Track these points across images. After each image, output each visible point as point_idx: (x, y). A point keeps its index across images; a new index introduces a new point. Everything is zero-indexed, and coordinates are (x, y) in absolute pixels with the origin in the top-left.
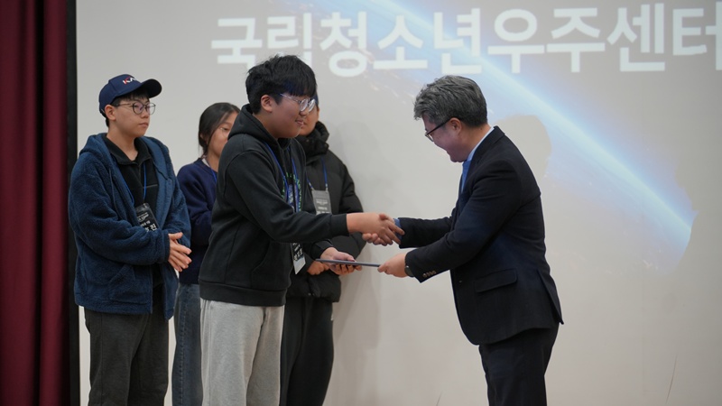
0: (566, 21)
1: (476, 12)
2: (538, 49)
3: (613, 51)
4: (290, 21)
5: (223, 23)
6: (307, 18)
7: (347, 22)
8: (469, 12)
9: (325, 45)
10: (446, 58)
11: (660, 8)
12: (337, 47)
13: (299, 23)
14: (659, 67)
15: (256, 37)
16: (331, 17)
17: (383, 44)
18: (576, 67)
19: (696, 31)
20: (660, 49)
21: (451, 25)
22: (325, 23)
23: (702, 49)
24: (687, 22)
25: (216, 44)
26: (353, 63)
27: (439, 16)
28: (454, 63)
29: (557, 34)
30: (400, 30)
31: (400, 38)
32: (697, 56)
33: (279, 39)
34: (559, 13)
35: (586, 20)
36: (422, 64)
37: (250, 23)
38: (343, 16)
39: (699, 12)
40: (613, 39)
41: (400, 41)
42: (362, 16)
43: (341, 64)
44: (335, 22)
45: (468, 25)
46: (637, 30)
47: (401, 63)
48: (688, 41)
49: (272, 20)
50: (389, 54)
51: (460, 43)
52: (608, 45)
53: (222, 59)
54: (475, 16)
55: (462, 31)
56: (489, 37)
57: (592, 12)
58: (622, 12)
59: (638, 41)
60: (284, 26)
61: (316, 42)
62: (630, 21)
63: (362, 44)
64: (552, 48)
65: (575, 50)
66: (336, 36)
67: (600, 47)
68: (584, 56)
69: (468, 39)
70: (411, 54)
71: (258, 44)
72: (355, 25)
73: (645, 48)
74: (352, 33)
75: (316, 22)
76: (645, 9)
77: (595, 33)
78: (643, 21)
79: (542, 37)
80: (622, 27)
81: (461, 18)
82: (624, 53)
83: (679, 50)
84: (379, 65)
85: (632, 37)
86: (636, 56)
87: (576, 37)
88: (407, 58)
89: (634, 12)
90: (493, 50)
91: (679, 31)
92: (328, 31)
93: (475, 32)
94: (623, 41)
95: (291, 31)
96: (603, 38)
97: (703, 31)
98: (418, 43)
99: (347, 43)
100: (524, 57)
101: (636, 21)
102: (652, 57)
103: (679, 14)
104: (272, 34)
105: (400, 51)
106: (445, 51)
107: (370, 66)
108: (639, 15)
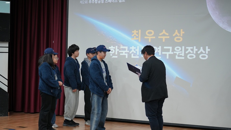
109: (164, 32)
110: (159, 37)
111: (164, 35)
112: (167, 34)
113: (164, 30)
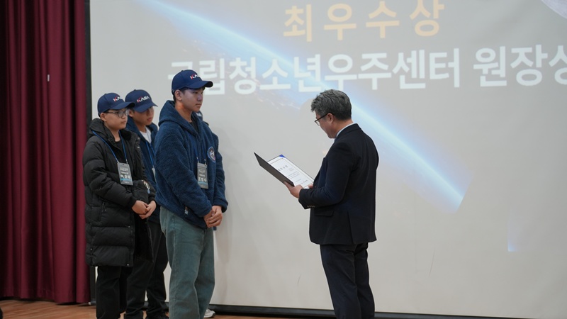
0: (369, 61)
1: (318, 57)
2: (353, 77)
3: (396, 78)
4: (212, 63)
5: (174, 64)
6: (222, 61)
7: (245, 63)
8: (314, 57)
9: (232, 76)
10: (301, 83)
11: (422, 52)
12: (239, 78)
13: (217, 64)
14: (422, 86)
16: (235, 60)
17: (265, 75)
18: (375, 87)
19: (443, 65)
20: (422, 75)
21: (304, 64)
22: (232, 64)
23: (446, 76)
24: (438, 60)
26: (249, 86)
27: (297, 59)
29: (364, 68)
30: (275, 67)
31: (275, 72)
32: (444, 80)
33: (206, 73)
34: (365, 56)
35: (380, 60)
36: (288, 86)
37: (189, 65)
38: (242, 60)
39: (444, 55)
40: (396, 70)
41: (275, 74)
42: (253, 60)
43: (242, 87)
44: (238, 63)
45: (314, 64)
46: (409, 65)
47: (275, 86)
48: (438, 71)
49: (202, 63)
50: (269, 81)
51: (309, 74)
52: (393, 74)
54: (317, 59)
55: (310, 68)
56: (325, 70)
57: (384, 55)
58: (401, 56)
59: (410, 72)
60: (209, 66)
61: (227, 75)
62: (405, 60)
63: (253, 75)
64: (362, 76)
65: (375, 77)
66: (238, 71)
67: (388, 75)
68: (379, 80)
69: (313, 72)
70: (281, 81)
72: (249, 65)
73: (414, 75)
74: (248, 69)
75: (227, 63)
76: (414, 53)
77: (385, 67)
78: (413, 60)
79: (355, 70)
80: (401, 63)
81: (310, 60)
82: (402, 78)
83: (433, 76)
84: (263, 87)
85: (406, 69)
86: (409, 80)
87: (375, 70)
88: (279, 83)
89: (407, 55)
90: (328, 78)
91: (433, 66)
92: (234, 68)
93: (317, 68)
94: (401, 72)
95: (213, 69)
96: (390, 70)
97: (447, 65)
98: (285, 74)
99: (244, 75)
100: (345, 82)
101: (409, 60)
102: (418, 80)
103: (433, 56)
104: (202, 71)
105: (275, 79)
106: (301, 79)
107: (258, 88)
108: (410, 56)
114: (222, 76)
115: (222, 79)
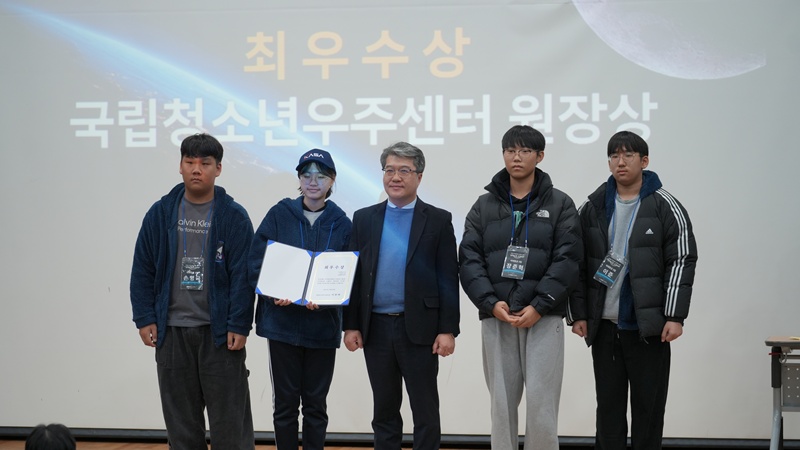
0: (366, 107)
1: (293, 101)
2: (344, 128)
3: (403, 131)
4: (138, 105)
5: (80, 105)
6: (153, 103)
7: (186, 106)
8: (288, 100)
9: (167, 123)
10: (269, 134)
11: (439, 99)
13: (146, 107)
14: (440, 141)
15: (108, 117)
16: (173, 102)
18: (374, 141)
19: (468, 116)
20: (440, 128)
21: (273, 109)
22: (167, 106)
23: (472, 129)
24: (461, 109)
25: (74, 122)
27: (263, 103)
28: (274, 138)
29: (358, 116)
30: (231, 112)
31: (231, 118)
32: (469, 134)
33: (128, 118)
34: (360, 101)
35: (382, 107)
36: (249, 138)
37: (103, 106)
38: (182, 102)
39: (470, 102)
40: (403, 121)
41: (230, 121)
42: (199, 102)
44: (176, 106)
45: (287, 109)
46: (422, 114)
47: (231, 138)
48: (461, 123)
49: (122, 104)
50: (221, 131)
51: (280, 122)
52: (399, 125)
53: (79, 133)
54: (293, 102)
55: (281, 114)
56: (303, 118)
57: (387, 101)
58: (410, 102)
59: (423, 122)
60: (133, 109)
61: (160, 122)
62: (416, 108)
63: (199, 123)
64: (355, 127)
65: (374, 129)
66: (177, 116)
67: (393, 127)
68: (380, 133)
69: (287, 120)
70: (239, 130)
71: (111, 122)
72: (193, 108)
73: (428, 127)
74: (190, 114)
75: (159, 106)
76: (428, 99)
77: (388, 116)
78: (426, 108)
79: (346, 119)
80: (410, 112)
81: (281, 104)
82: (412, 131)
83: (454, 129)
85: (418, 119)
86: (421, 133)
87: (374, 119)
88: (236, 134)
89: (419, 102)
90: (307, 128)
91: (455, 116)
92: (170, 113)
93: (292, 114)
94: (411, 122)
95: (138, 112)
96: (395, 120)
97: (473, 116)
98: (245, 122)
99: (186, 122)
100: (332, 134)
101: (421, 108)
102: (433, 134)
103: (454, 104)
104: (122, 114)
105: (231, 129)
106: (269, 128)
108: (423, 103)
109: (385, 39)
110: (366, 60)
111: (385, 51)
112: (400, 48)
113: (385, 34)
114: (153, 121)
115: (152, 127)
